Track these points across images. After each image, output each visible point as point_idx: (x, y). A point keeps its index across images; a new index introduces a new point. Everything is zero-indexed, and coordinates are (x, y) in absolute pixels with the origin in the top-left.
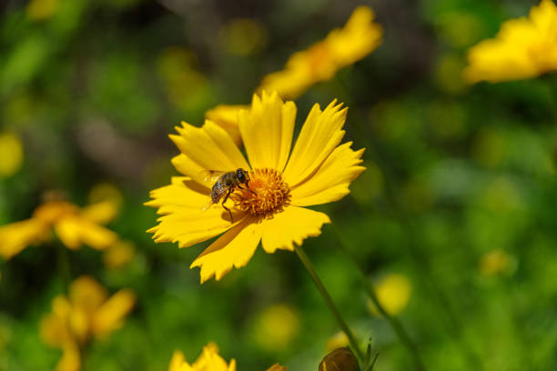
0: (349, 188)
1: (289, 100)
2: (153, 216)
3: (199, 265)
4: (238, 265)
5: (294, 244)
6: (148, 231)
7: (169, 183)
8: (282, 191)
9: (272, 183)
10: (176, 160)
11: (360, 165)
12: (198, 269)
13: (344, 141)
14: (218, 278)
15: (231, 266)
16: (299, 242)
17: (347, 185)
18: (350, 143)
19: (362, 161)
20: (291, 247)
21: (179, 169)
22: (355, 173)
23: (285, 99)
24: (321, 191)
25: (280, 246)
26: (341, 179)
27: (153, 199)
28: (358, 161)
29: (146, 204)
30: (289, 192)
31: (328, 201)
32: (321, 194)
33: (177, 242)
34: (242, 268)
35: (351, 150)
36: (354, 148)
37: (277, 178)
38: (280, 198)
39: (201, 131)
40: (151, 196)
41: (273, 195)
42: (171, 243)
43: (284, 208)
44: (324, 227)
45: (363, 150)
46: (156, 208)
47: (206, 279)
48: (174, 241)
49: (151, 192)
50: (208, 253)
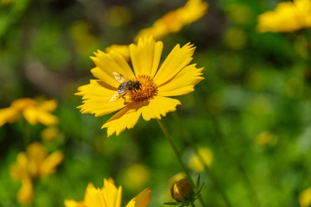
0: (194, 88)
1: (160, 40)
2: (80, 100)
3: (106, 127)
4: (129, 127)
5: (161, 116)
6: (77, 107)
7: (89, 83)
8: (153, 88)
9: (148, 83)
10: (93, 71)
11: (201, 76)
12: (106, 129)
13: (191, 63)
14: (118, 134)
15: (125, 128)
16: (164, 115)
17: (193, 86)
18: (195, 64)
19: (202, 74)
20: (160, 118)
21: (95, 75)
22: (198, 80)
23: (157, 40)
24: (177, 89)
25: (153, 117)
26: (189, 83)
27: (80, 91)
28: (200, 74)
29: (76, 94)
30: (157, 88)
31: (181, 94)
32: (177, 90)
33: (94, 114)
34: (131, 129)
35: (195, 68)
36: (197, 67)
37: (151, 80)
38: (152, 92)
39: (108, 55)
40: (79, 90)
41: (148, 90)
42: (90, 114)
43: (154, 97)
44: (178, 107)
45: (203, 68)
46: (81, 97)
47: (111, 134)
48: (92, 113)
49: (79, 88)
50: (111, 120)
